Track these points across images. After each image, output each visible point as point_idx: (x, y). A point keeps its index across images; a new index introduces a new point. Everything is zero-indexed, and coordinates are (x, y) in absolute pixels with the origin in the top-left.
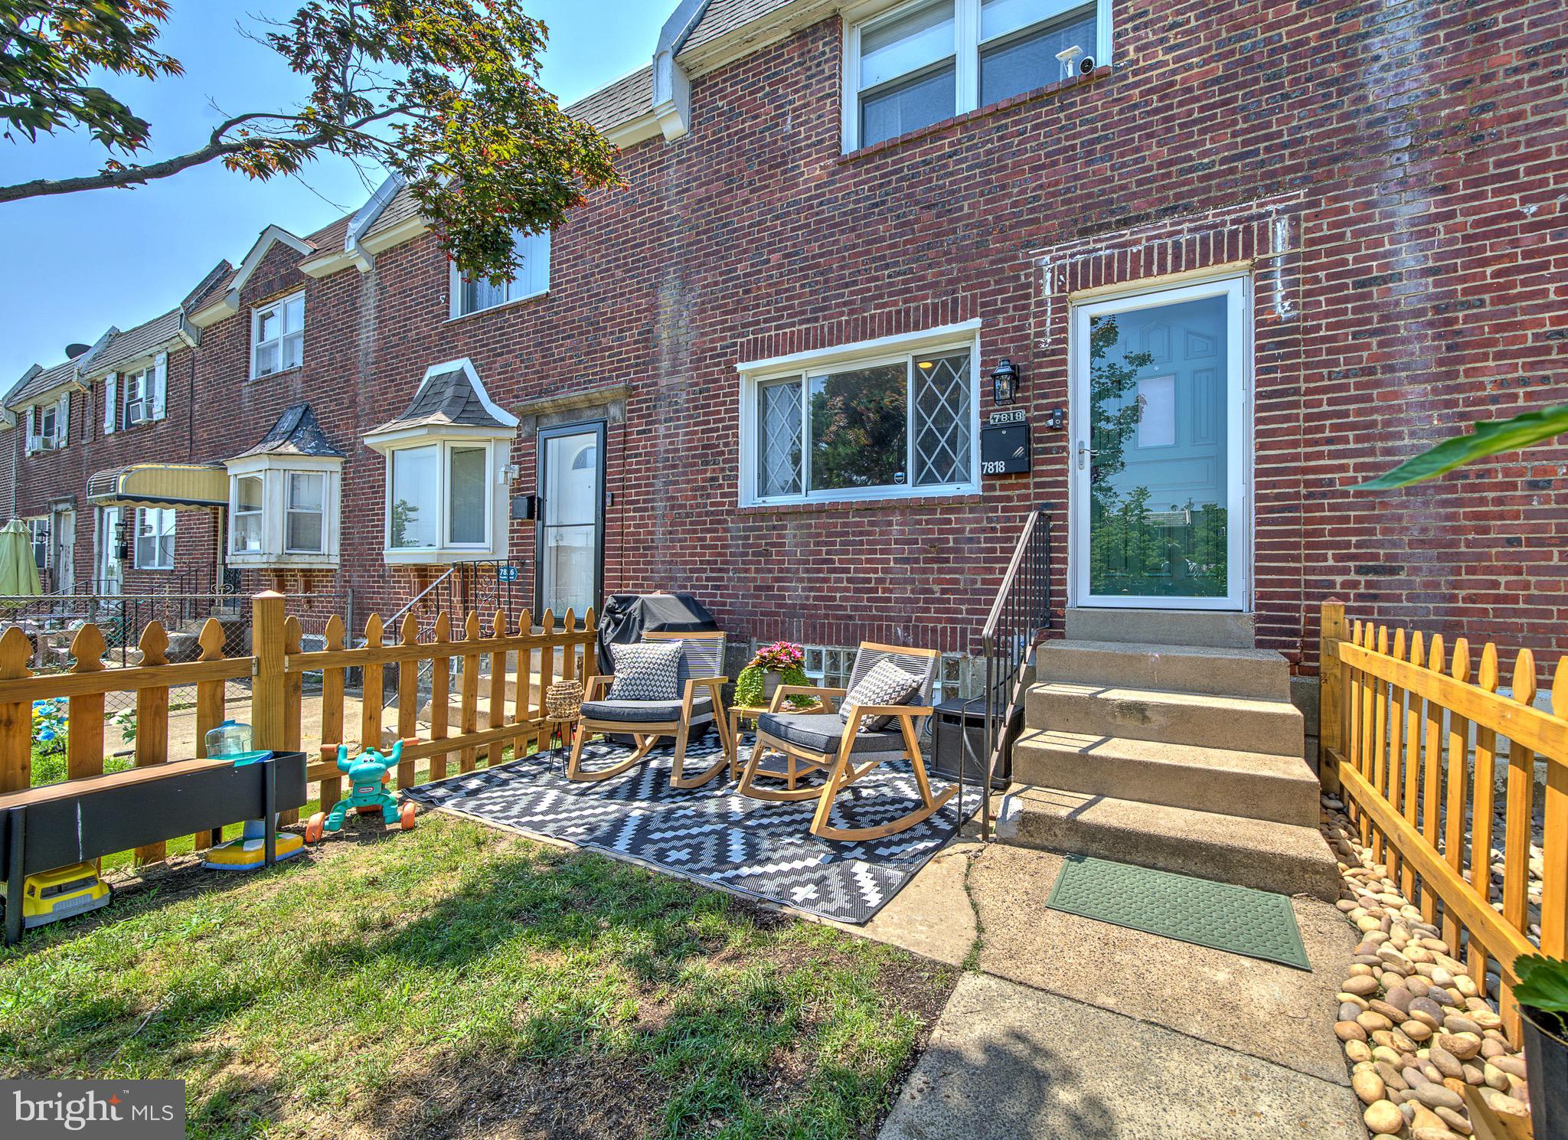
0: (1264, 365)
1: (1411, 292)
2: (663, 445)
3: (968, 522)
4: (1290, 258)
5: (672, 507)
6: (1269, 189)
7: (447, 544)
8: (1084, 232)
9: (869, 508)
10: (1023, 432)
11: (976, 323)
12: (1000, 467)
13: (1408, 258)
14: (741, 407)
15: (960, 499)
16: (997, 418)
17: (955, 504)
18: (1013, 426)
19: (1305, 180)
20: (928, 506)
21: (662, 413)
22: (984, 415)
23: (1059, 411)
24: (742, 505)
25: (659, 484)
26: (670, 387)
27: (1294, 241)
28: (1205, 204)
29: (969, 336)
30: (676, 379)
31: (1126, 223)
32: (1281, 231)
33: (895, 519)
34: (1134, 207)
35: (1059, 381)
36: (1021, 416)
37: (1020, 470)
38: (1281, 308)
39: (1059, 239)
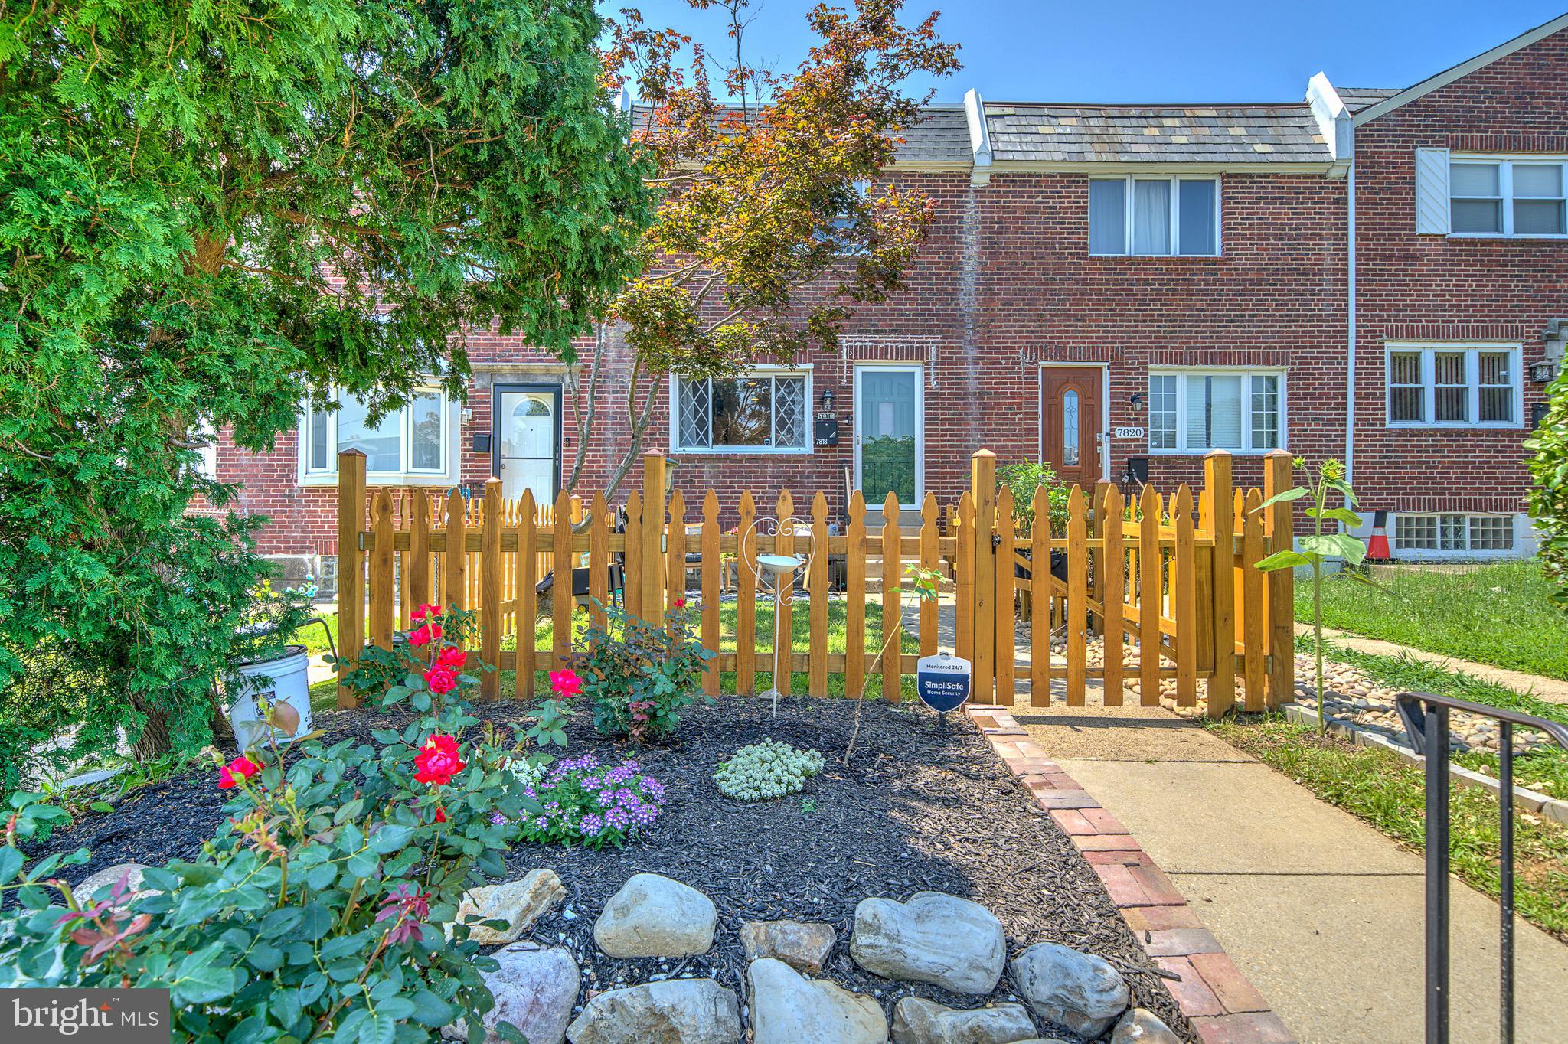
0: (928, 407)
1: (972, 385)
2: (611, 409)
3: (807, 467)
4: (936, 363)
5: (620, 450)
6: (930, 332)
7: (411, 469)
8: (860, 332)
9: (754, 458)
10: (833, 423)
11: (810, 366)
12: (825, 441)
13: (972, 372)
14: (671, 390)
15: (803, 456)
16: (820, 416)
17: (801, 459)
18: (830, 421)
19: (941, 332)
20: (787, 459)
21: (610, 386)
22: (815, 414)
23: (849, 416)
24: (672, 452)
25: (609, 434)
26: (617, 371)
27: (937, 356)
28: (908, 331)
29: (808, 371)
30: (621, 366)
31: (877, 332)
32: (933, 351)
33: (770, 464)
34: (881, 325)
35: (849, 402)
36: (832, 416)
37: (833, 443)
38: (934, 384)
39: (849, 332)
